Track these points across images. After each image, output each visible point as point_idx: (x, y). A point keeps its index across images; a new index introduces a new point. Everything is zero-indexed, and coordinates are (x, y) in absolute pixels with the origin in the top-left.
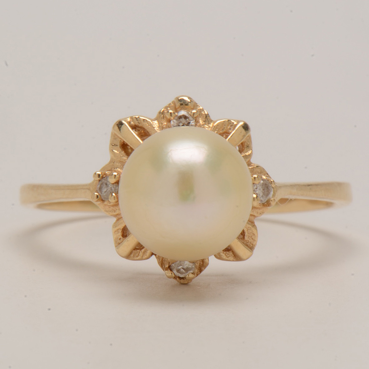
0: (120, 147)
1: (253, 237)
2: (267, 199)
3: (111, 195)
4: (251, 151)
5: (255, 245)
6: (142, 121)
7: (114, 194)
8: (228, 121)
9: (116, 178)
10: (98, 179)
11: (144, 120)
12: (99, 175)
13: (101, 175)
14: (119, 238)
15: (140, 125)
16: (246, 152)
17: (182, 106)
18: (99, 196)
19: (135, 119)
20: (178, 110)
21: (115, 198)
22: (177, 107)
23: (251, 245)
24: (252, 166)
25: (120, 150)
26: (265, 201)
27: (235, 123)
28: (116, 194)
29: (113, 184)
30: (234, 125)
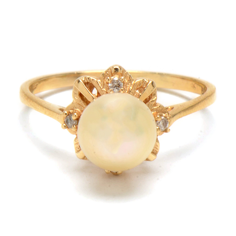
0: (79, 96)
1: (157, 147)
2: (165, 129)
3: (73, 127)
4: (156, 97)
5: (158, 152)
6: (92, 81)
7: (75, 126)
8: (143, 80)
9: (76, 116)
10: (66, 116)
11: (93, 79)
12: (66, 114)
13: (67, 114)
14: (78, 147)
15: (90, 82)
16: (153, 99)
17: (115, 73)
18: (66, 126)
19: (88, 79)
20: (113, 75)
21: (76, 128)
22: (112, 73)
23: (156, 152)
24: (157, 106)
25: (79, 97)
26: (164, 130)
27: (147, 82)
28: (76, 126)
29: (74, 120)
30: (146, 83)
